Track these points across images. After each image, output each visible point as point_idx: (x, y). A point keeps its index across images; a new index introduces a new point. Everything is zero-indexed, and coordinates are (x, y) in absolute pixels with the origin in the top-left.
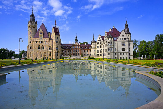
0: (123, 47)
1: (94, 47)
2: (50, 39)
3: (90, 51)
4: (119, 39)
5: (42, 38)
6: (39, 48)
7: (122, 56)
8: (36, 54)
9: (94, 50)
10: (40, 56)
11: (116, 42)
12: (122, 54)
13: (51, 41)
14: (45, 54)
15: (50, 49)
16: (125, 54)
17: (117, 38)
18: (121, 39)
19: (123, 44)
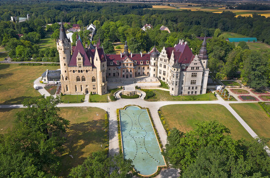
0: (194, 79)
1: (155, 64)
2: (94, 67)
3: (148, 68)
4: (189, 69)
5: (82, 66)
6: (78, 79)
7: (191, 91)
8: (74, 87)
9: (154, 69)
10: (80, 90)
11: (184, 73)
12: (191, 88)
13: (94, 69)
14: (87, 87)
15: (94, 80)
16: (195, 88)
17: (187, 67)
18: (193, 68)
19: (194, 75)
